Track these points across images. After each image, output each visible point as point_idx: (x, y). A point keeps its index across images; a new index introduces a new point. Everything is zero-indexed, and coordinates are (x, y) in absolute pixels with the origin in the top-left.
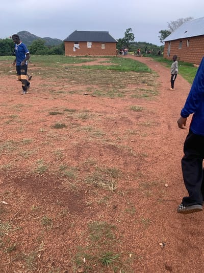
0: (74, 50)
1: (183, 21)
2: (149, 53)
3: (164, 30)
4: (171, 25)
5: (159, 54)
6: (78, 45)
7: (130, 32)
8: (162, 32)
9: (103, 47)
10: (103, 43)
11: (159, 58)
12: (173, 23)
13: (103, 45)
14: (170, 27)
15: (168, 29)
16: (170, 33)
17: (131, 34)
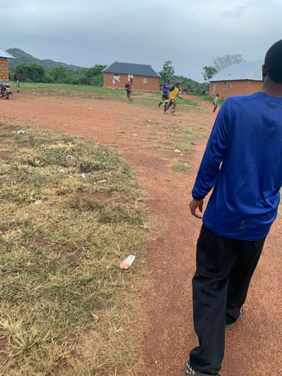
0: (114, 82)
1: (231, 58)
2: (192, 91)
3: (208, 66)
4: (217, 61)
5: (204, 92)
6: (119, 77)
7: (169, 65)
8: (206, 68)
9: (145, 81)
10: (145, 77)
11: (204, 97)
12: (219, 59)
13: (145, 79)
14: (216, 64)
15: (213, 66)
16: (215, 71)
17: (170, 68)
